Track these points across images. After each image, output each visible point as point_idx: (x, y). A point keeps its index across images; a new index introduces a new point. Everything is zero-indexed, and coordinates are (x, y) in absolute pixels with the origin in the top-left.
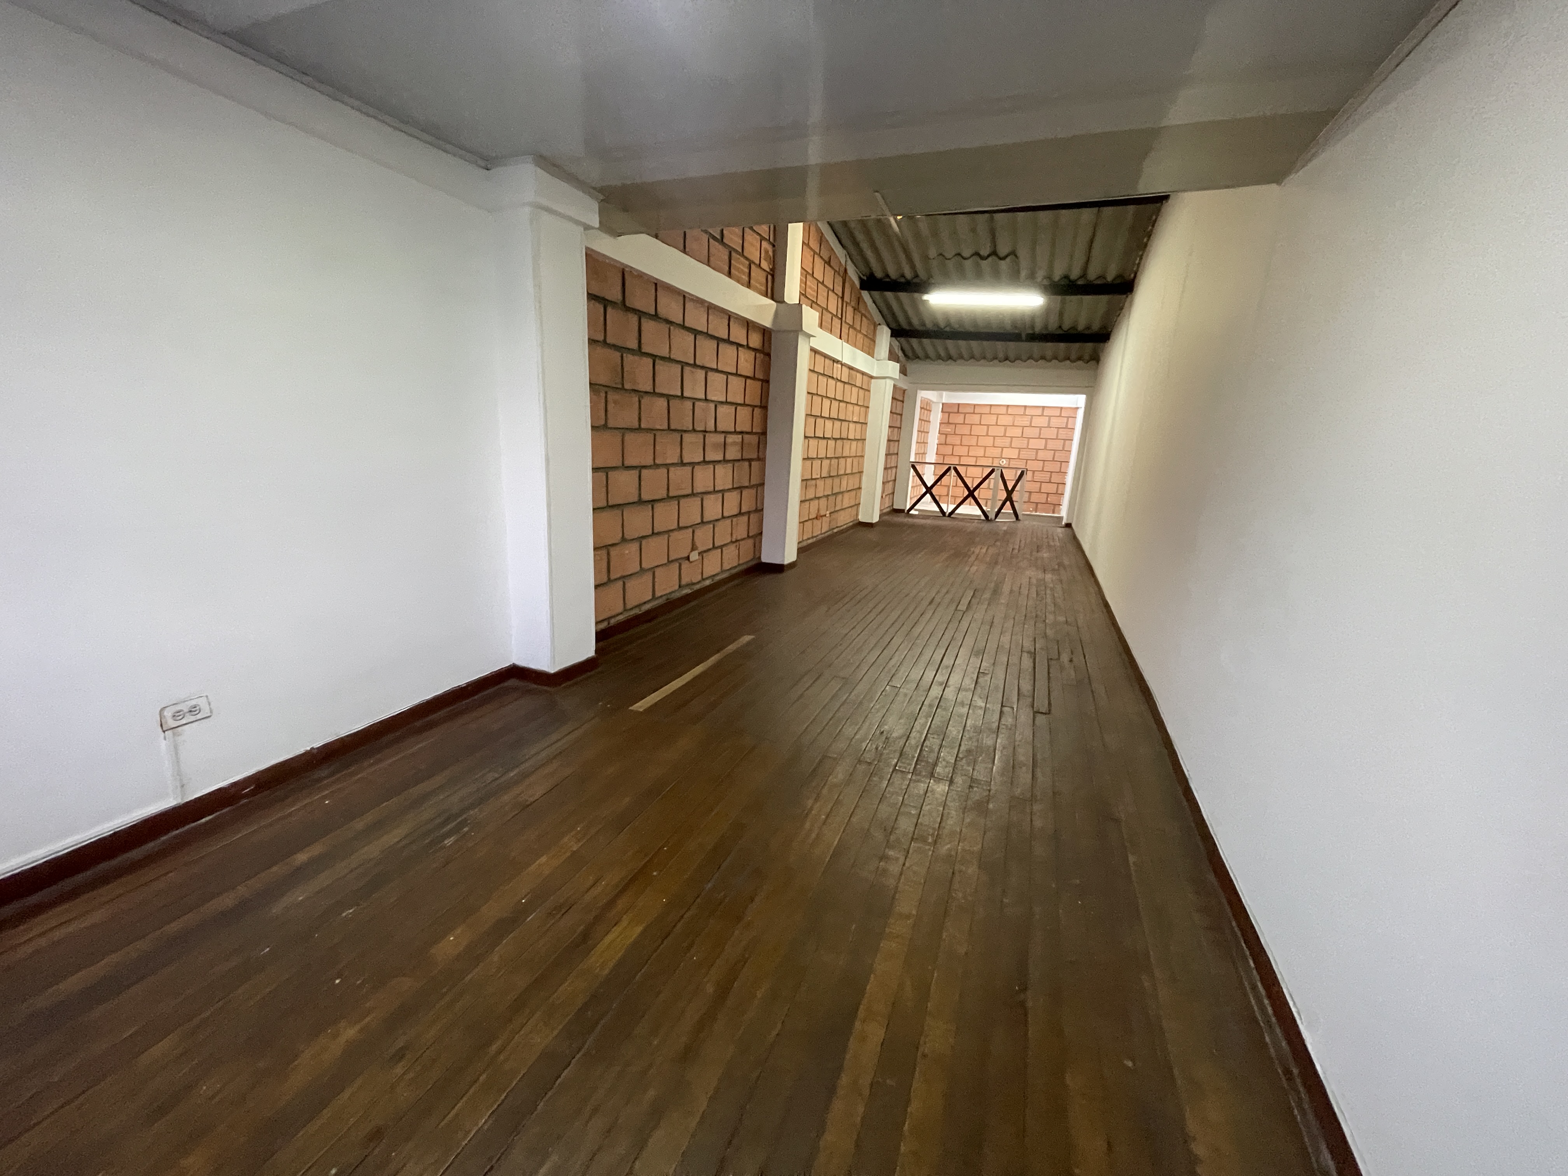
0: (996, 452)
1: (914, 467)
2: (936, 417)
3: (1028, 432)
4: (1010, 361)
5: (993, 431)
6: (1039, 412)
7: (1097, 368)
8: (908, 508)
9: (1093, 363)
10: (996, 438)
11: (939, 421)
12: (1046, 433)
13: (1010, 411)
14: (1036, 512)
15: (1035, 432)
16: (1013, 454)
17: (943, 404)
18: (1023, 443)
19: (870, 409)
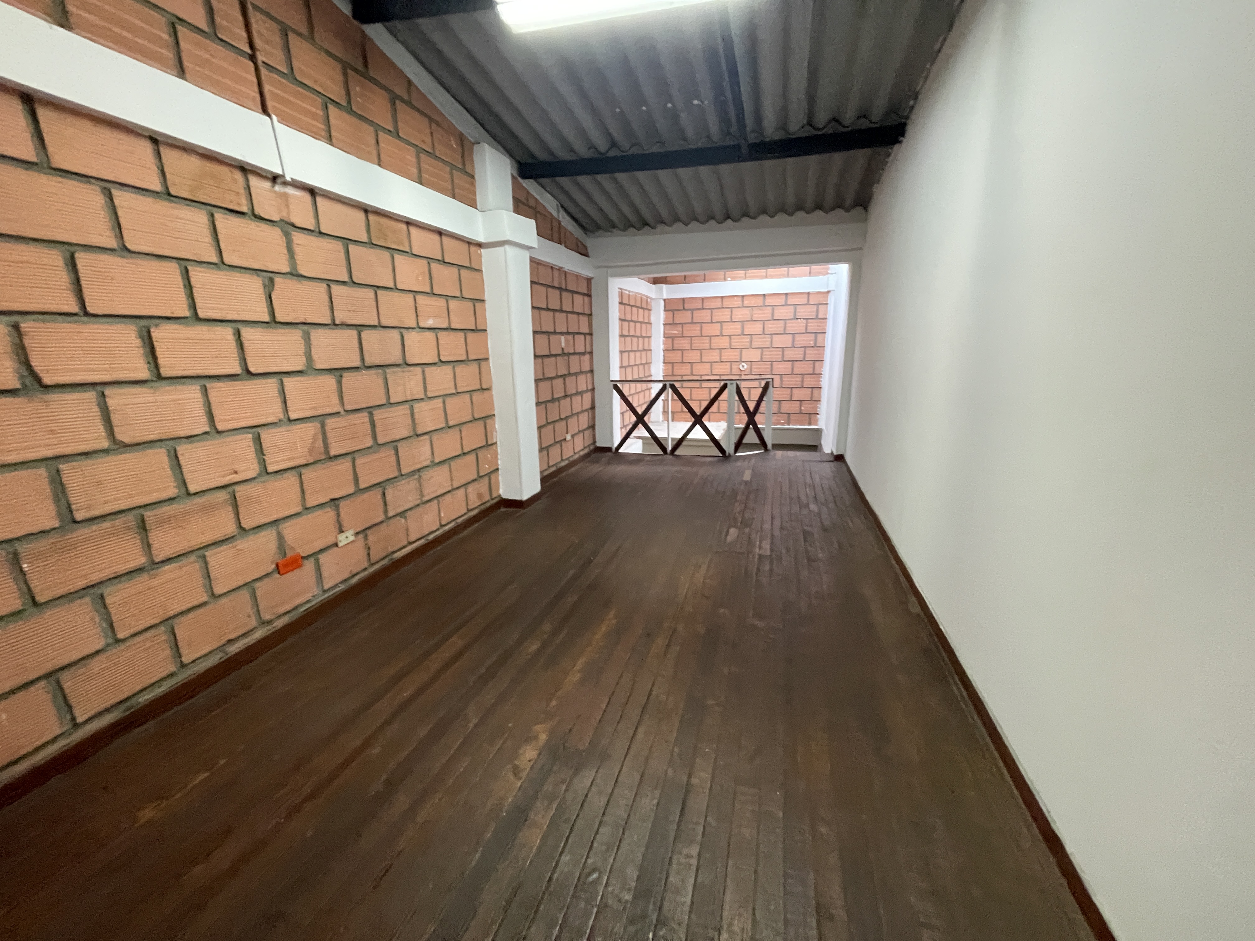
0: (732, 355)
1: (616, 388)
2: (658, 317)
3: (771, 327)
4: (732, 220)
5: (729, 329)
6: (782, 301)
7: (865, 220)
8: (616, 443)
9: (860, 209)
10: (732, 337)
11: (662, 322)
12: (793, 327)
13: (746, 303)
14: (789, 424)
15: (777, 327)
16: (754, 355)
17: (665, 300)
18: (765, 342)
19: (487, 305)
